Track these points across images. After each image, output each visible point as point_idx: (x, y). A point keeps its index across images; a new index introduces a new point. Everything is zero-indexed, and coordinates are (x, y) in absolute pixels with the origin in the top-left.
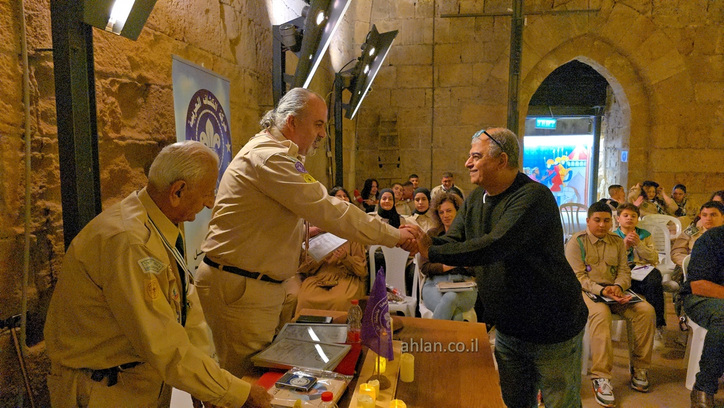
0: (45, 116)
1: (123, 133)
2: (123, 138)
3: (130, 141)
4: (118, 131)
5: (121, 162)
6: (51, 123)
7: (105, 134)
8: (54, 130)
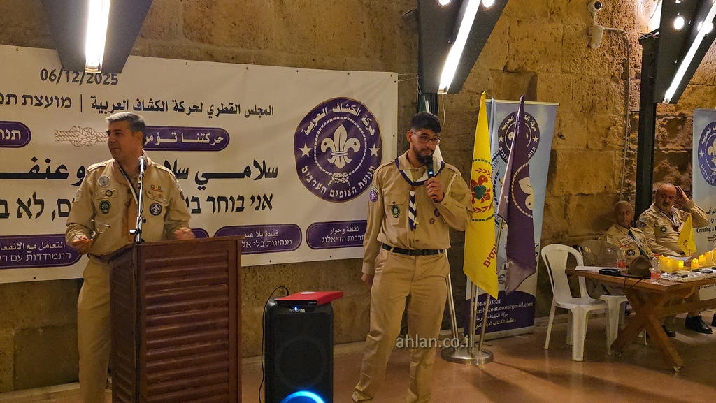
0: (632, 141)
1: (667, 147)
2: (667, 150)
3: (671, 151)
4: (665, 146)
5: (665, 163)
6: (635, 144)
7: (658, 148)
8: (636, 147)
